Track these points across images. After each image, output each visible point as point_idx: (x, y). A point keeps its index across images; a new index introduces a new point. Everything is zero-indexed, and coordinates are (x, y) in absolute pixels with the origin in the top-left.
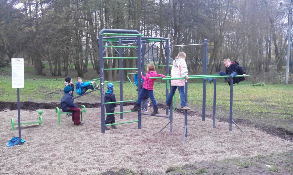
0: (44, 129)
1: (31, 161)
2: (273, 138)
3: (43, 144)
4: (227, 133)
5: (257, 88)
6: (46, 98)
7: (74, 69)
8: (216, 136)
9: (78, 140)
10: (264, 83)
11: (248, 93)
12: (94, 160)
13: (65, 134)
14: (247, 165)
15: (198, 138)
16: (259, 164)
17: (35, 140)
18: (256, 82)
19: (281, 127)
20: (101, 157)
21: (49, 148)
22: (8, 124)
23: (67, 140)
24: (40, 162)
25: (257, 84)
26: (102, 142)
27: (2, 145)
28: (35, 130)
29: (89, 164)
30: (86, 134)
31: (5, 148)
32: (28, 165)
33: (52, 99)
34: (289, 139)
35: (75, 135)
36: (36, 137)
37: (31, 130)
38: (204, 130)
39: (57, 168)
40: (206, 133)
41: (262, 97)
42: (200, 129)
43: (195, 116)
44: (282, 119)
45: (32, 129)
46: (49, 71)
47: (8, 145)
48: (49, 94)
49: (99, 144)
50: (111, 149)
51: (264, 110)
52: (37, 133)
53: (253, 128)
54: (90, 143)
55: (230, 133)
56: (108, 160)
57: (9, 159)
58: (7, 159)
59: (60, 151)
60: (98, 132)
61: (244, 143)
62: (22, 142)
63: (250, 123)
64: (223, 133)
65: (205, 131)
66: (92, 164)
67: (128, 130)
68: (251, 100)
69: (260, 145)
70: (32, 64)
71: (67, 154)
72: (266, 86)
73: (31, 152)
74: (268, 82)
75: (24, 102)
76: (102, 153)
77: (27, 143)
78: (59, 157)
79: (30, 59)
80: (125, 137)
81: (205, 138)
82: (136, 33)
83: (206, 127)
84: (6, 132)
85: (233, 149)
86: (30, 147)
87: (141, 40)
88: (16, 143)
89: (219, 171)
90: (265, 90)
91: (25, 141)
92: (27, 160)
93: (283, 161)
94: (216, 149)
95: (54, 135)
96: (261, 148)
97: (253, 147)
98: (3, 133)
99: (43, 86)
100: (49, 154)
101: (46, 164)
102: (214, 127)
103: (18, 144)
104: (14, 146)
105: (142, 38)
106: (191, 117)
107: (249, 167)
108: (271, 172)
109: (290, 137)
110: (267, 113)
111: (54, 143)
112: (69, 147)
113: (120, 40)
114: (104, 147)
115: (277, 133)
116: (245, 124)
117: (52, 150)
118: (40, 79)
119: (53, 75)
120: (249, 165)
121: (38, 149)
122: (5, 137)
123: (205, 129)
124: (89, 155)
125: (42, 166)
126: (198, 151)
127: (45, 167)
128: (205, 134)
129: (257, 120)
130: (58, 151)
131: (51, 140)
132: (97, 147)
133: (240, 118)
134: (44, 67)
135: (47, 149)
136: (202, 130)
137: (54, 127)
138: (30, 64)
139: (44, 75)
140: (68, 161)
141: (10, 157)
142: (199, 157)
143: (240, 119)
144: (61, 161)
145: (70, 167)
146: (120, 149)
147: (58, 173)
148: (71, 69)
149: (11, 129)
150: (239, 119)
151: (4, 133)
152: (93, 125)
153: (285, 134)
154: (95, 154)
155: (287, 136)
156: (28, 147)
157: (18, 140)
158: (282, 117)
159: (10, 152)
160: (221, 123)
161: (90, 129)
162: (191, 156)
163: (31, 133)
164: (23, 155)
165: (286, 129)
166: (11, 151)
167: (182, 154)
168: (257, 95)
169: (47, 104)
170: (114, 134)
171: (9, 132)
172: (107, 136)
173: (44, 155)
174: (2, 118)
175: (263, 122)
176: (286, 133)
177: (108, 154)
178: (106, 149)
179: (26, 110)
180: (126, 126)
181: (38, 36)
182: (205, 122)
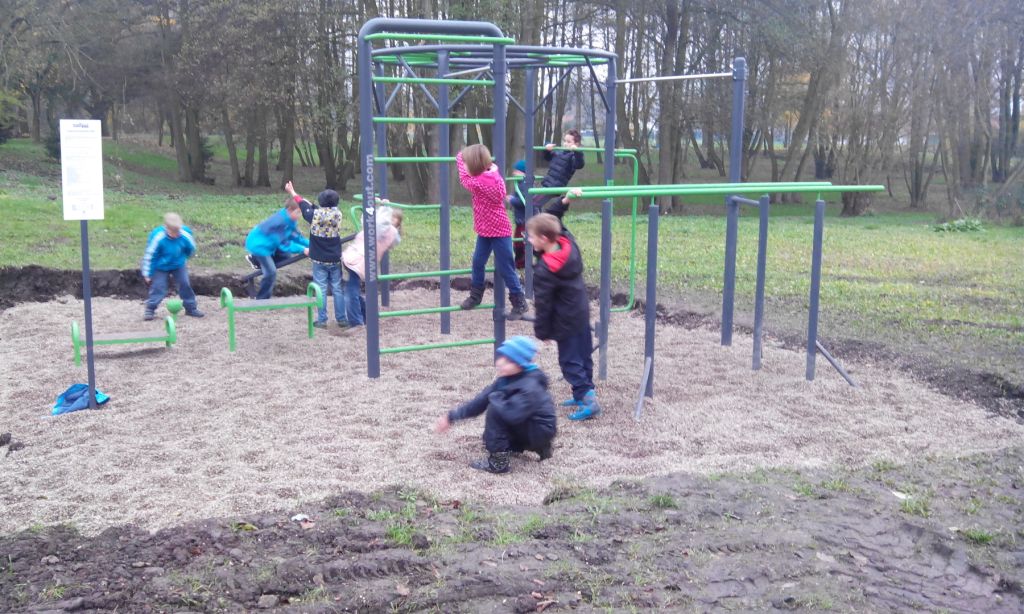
0: (178, 360)
1: (123, 462)
2: (957, 408)
3: (170, 408)
4: (796, 385)
5: (948, 236)
6: (200, 260)
7: (314, 165)
8: (755, 397)
9: (285, 397)
10: (977, 222)
11: (911, 256)
12: (328, 462)
13: (249, 380)
14: (827, 492)
15: (691, 401)
16: (869, 488)
17: (145, 395)
18: (952, 217)
19: (992, 373)
20: (352, 454)
21: (185, 421)
22: (64, 344)
23: (248, 398)
24: (150, 467)
25: (954, 226)
26: (365, 405)
27: (37, 410)
28: (150, 363)
29: (307, 475)
30: (318, 379)
31: (45, 419)
32: (109, 473)
33: (220, 263)
34: (1014, 412)
35: (279, 383)
36: (149, 385)
37: (137, 363)
38: (721, 374)
39: (201, 485)
40: (723, 385)
41: (957, 269)
42: (706, 371)
43: (702, 330)
44: (1007, 344)
45: (140, 361)
46: (229, 170)
47: (55, 410)
48: (214, 245)
49: (352, 412)
50: (390, 430)
51: (953, 313)
52: (155, 375)
53: (894, 373)
54: (325, 409)
55: (808, 386)
56: (374, 465)
57: (53, 454)
58: (45, 453)
59: (220, 432)
60: (357, 373)
61: (851, 421)
62: (100, 400)
63: (885, 357)
64: (783, 385)
65: (723, 378)
66: (318, 475)
67: (457, 371)
68: (915, 280)
69: (906, 429)
70: (172, 146)
71: (243, 442)
72: (984, 230)
73: (125, 434)
74: (997, 216)
75: (123, 272)
76: (357, 442)
77: (117, 406)
78: (212, 449)
79: (166, 128)
80: (444, 393)
81: (715, 401)
82: (490, 33)
83: (729, 367)
84: (56, 370)
85: (809, 440)
86: (123, 416)
87: (508, 57)
88: (79, 402)
89: (722, 507)
90: (975, 246)
91: (108, 399)
92: (111, 458)
93: (959, 482)
94: (748, 438)
95: (212, 381)
96: (907, 441)
97: (879, 435)
98: (45, 370)
99: (198, 219)
100: (183, 440)
101: (168, 471)
102: (757, 366)
103: (86, 408)
104: (74, 413)
105: (508, 51)
106: (687, 331)
107: (831, 497)
108: (902, 514)
109: (1017, 406)
110: (957, 322)
111: (205, 407)
112: (250, 419)
113: (442, 56)
114: (369, 421)
115: (974, 391)
116: (869, 358)
117: (194, 430)
118: (192, 197)
119: (239, 183)
120: (833, 493)
121: (148, 427)
122: (48, 386)
123: (724, 371)
124: (314, 447)
125: (153, 478)
126: (683, 442)
127: (164, 482)
128: (718, 389)
129: (912, 345)
130: (214, 434)
131: (198, 396)
132: (344, 421)
133: (855, 338)
134: (212, 154)
135: (179, 424)
136: (714, 374)
137: (216, 356)
138: (164, 143)
139: (211, 182)
140: (242, 464)
141: (57, 447)
142: (681, 462)
143: (855, 341)
144: (219, 463)
145: (242, 482)
146: (422, 430)
147: (203, 500)
148: (304, 164)
149: (73, 360)
150: (850, 342)
151: (49, 372)
152: (346, 351)
153: (1001, 396)
154: (333, 444)
155: (1006, 402)
156: (117, 417)
157: (87, 394)
158: (1005, 340)
159: (58, 432)
160: (786, 353)
161: (336, 363)
162: (655, 459)
163: (136, 375)
164: (98, 441)
165: (1009, 379)
166: (64, 430)
167: (625, 450)
168: (940, 262)
169: (199, 278)
170: (412, 382)
171: (65, 369)
172: (384, 386)
173: (167, 443)
174: (50, 324)
175: (933, 353)
176: (1005, 393)
177: (376, 443)
178: (375, 428)
179: (131, 299)
180: (458, 358)
181: (185, 46)
182: (730, 348)
